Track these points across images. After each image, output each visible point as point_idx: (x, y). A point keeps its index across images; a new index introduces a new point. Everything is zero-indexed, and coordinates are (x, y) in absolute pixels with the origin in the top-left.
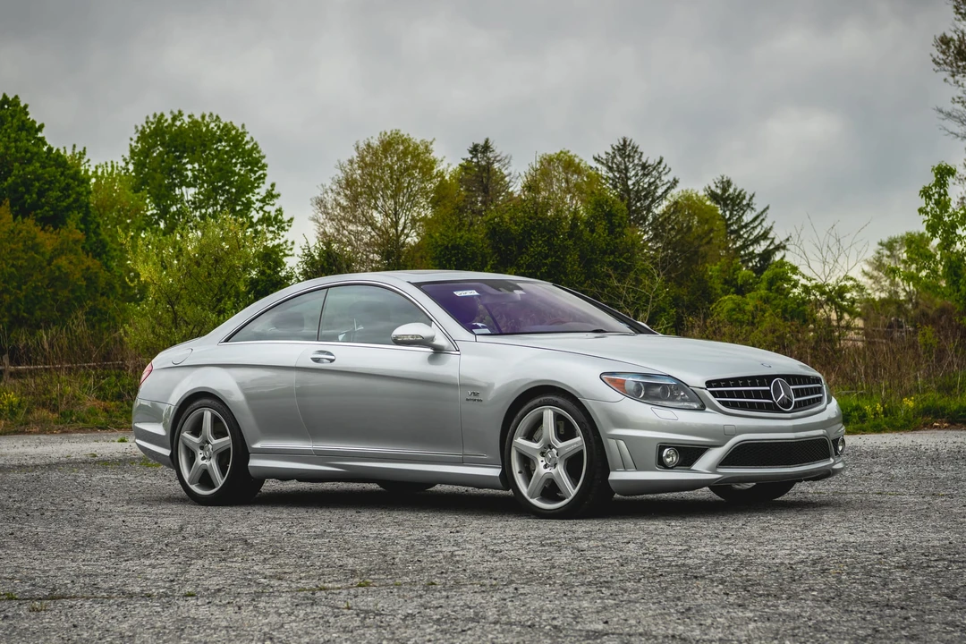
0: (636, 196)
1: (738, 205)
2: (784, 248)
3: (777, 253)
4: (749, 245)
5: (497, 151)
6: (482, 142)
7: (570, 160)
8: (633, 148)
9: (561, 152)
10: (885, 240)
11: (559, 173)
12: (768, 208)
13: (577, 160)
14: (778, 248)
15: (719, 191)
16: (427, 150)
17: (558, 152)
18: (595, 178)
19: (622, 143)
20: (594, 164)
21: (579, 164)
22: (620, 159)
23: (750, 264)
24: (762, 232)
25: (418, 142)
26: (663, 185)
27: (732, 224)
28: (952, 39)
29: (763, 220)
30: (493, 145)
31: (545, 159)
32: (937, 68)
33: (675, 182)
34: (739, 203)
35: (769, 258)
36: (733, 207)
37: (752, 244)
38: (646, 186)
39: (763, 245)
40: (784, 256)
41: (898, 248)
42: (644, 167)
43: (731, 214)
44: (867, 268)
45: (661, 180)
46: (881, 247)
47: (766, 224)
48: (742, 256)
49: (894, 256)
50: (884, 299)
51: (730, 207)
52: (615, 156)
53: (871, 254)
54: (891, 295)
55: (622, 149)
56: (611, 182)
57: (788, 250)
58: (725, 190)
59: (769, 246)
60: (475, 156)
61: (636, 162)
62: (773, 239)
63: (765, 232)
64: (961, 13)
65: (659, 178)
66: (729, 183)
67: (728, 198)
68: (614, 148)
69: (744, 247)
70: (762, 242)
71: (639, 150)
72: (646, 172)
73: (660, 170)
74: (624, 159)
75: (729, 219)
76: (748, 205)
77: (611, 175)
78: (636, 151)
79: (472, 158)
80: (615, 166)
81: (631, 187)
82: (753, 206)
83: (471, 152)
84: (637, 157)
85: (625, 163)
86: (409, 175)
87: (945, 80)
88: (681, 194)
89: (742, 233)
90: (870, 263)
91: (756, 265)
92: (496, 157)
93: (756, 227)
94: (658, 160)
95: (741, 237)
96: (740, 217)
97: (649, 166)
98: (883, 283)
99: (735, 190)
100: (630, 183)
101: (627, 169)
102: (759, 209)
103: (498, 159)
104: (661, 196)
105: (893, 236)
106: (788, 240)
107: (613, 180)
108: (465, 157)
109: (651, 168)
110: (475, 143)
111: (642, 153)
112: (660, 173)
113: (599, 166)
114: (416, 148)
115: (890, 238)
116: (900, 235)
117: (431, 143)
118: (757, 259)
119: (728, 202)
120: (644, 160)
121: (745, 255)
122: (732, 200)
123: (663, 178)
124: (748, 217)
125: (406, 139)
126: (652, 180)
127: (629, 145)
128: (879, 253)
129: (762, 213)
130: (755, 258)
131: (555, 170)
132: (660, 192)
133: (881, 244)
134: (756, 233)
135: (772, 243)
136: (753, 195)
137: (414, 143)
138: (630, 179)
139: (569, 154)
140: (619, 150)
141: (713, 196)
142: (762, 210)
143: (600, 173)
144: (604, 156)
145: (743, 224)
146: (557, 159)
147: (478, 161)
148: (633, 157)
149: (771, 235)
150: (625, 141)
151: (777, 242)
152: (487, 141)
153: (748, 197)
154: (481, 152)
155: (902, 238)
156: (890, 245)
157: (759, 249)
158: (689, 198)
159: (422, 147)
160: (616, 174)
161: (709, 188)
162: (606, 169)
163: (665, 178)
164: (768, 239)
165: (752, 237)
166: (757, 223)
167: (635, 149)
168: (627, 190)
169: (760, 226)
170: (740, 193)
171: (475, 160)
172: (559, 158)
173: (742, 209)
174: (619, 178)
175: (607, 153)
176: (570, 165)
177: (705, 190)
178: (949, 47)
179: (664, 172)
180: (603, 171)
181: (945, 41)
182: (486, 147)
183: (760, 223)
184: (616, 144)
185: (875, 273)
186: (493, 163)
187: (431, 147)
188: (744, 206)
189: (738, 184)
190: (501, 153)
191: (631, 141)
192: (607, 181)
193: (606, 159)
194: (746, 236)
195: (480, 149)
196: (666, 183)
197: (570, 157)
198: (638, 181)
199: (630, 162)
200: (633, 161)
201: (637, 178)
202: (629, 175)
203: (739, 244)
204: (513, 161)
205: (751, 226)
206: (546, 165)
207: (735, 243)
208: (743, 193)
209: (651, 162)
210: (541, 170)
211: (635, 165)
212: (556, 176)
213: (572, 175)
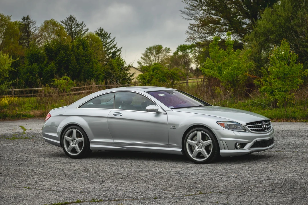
0: (75, 34)
1: (105, 37)
2: (120, 50)
3: (118, 52)
4: (109, 50)
5: (31, 19)
6: (26, 16)
7: (54, 22)
8: (74, 18)
9: (51, 20)
10: (148, 47)
11: (51, 26)
12: (115, 38)
13: (57, 22)
14: (118, 51)
15: (99, 32)
16: (9, 19)
17: (50, 19)
18: (62, 28)
19: (70, 17)
20: (61, 24)
21: (57, 23)
22: (69, 22)
23: (110, 56)
24: (113, 45)
25: (6, 16)
26: (83, 30)
27: (103, 43)
29: (113, 42)
30: (30, 17)
31: (46, 22)
33: (87, 30)
34: (106, 36)
35: (115, 54)
36: (104, 37)
37: (110, 49)
38: (78, 31)
39: (114, 50)
40: (120, 53)
41: (152, 50)
42: (77, 25)
43: (103, 40)
44: (143, 56)
45: (83, 29)
46: (147, 50)
47: (115, 43)
48: (107, 53)
49: (151, 52)
50: (148, 66)
51: (103, 37)
53: (144, 52)
54: (150, 65)
55: (70, 19)
56: (66, 29)
57: (121, 51)
58: (101, 32)
59: (115, 50)
60: (24, 21)
61: (75, 23)
62: (117, 48)
63: (114, 45)
65: (82, 28)
66: (103, 30)
67: (102, 34)
68: (67, 18)
69: (108, 50)
71: (76, 19)
72: (78, 27)
73: (83, 26)
74: (71, 22)
75: (103, 41)
76: (109, 37)
77: (66, 27)
78: (75, 20)
79: (23, 21)
80: (68, 24)
81: (73, 31)
82: (110, 37)
83: (23, 20)
84: (75, 21)
85: (71, 23)
86: (3, 27)
87: (182, 1)
88: (88, 33)
89: (107, 46)
90: (143, 55)
91: (111, 56)
92: (31, 21)
93: (111, 44)
94: (82, 22)
95: (106, 47)
96: (106, 41)
97: (79, 24)
98: (148, 61)
99: (105, 32)
100: (73, 30)
101: (72, 25)
102: (112, 38)
103: (32, 22)
104: (83, 34)
105: (151, 46)
106: (121, 48)
107: (67, 29)
108: (21, 21)
109: (79, 25)
110: (24, 16)
111: (76, 20)
112: (82, 27)
113: (63, 24)
114: (5, 18)
115: (150, 47)
117: (11, 17)
118: (112, 54)
119: (102, 36)
120: (77, 22)
121: (108, 53)
122: (104, 35)
123: (83, 28)
124: (109, 41)
125: (2, 15)
126: (80, 29)
127: (72, 17)
128: (146, 51)
129: (113, 39)
130: (111, 54)
131: (49, 25)
132: (83, 32)
133: (147, 49)
134: (111, 46)
136: (110, 34)
137: (5, 17)
138: (73, 28)
139: (54, 20)
141: (97, 33)
142: (113, 38)
143: (63, 26)
144: (64, 21)
145: (107, 43)
146: (50, 22)
147: (25, 23)
148: (74, 21)
149: (116, 47)
150: (71, 16)
151: (118, 49)
152: (28, 16)
153: (109, 34)
154: (26, 20)
155: (154, 47)
156: (150, 49)
157: (112, 51)
158: (91, 35)
159: (8, 18)
160: (68, 27)
161: (96, 31)
162: (65, 25)
163: (84, 28)
165: (110, 47)
166: (111, 43)
167: (74, 19)
168: (72, 32)
169: (113, 44)
171: (24, 22)
173: (107, 38)
174: (69, 28)
175: (65, 20)
177: (95, 32)
179: (84, 26)
180: (64, 26)
182: (28, 18)
183: (113, 43)
184: (68, 17)
185: (145, 58)
186: (30, 23)
187: (11, 18)
188: (107, 37)
190: (33, 20)
191: (73, 16)
192: (65, 29)
193: (65, 22)
194: (108, 47)
195: (26, 18)
196: (85, 30)
197: (54, 21)
198: (75, 29)
199: (73, 23)
200: (74, 23)
201: (75, 28)
202: (73, 27)
203: (106, 49)
204: (36, 23)
205: (110, 43)
206: (47, 24)
207: (105, 49)
208: (107, 33)
209: (79, 23)
210: (45, 25)
211: (74, 24)
212: (50, 28)
213: (55, 27)
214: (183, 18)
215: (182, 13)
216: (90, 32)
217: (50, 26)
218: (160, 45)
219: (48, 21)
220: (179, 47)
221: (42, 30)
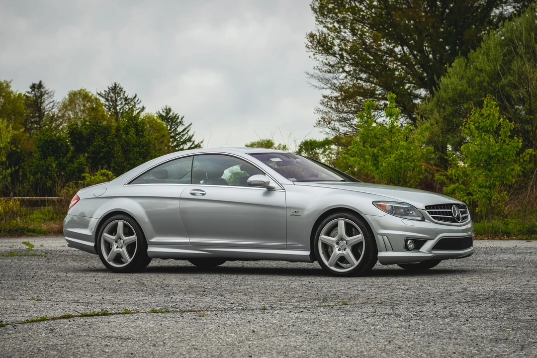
0: (122, 116)
1: (174, 122)
2: (200, 147)
4: (181, 145)
5: (46, 88)
6: (37, 83)
8: (120, 88)
9: (81, 90)
10: (249, 143)
12: (191, 124)
13: (90, 94)
14: (196, 146)
15: (164, 114)
16: (8, 86)
17: (79, 89)
18: (99, 105)
19: (114, 86)
20: (98, 97)
21: (91, 96)
22: (112, 95)
24: (188, 138)
25: (2, 81)
27: (171, 133)
28: (315, 35)
29: (188, 131)
30: (44, 84)
31: (72, 93)
32: (307, 50)
33: (143, 109)
34: (175, 121)
36: (172, 123)
37: (182, 144)
38: (127, 110)
39: (188, 145)
42: (126, 99)
43: (171, 127)
47: (190, 133)
51: (170, 123)
52: (110, 93)
55: (114, 89)
56: (107, 107)
58: (167, 113)
59: (191, 145)
60: (33, 90)
61: (122, 96)
62: (194, 141)
63: (189, 138)
64: (318, 21)
65: (134, 106)
66: (170, 110)
67: (169, 118)
68: (109, 88)
69: (178, 145)
70: (188, 143)
71: (123, 90)
72: (127, 103)
73: (135, 101)
74: (115, 94)
75: (170, 130)
76: (181, 122)
77: (107, 103)
78: (122, 91)
79: (32, 91)
80: (109, 98)
81: (118, 111)
82: (183, 123)
83: (31, 88)
85: (115, 97)
87: (310, 57)
88: (145, 115)
89: (177, 138)
92: (45, 91)
93: (184, 135)
94: (134, 96)
95: (176, 140)
96: (176, 129)
97: (129, 99)
99: (173, 114)
100: (118, 108)
101: (116, 100)
102: (186, 125)
103: (47, 92)
105: (253, 142)
106: (202, 142)
107: (108, 106)
108: (28, 91)
109: (130, 101)
110: (34, 83)
111: (125, 92)
112: (135, 103)
113: (101, 98)
114: (1, 84)
116: (257, 141)
117: (10, 82)
119: (169, 121)
120: (126, 95)
122: (171, 119)
124: (180, 129)
126: (131, 107)
127: (118, 87)
129: (188, 127)
131: (77, 100)
132: (135, 113)
133: (246, 146)
134: (184, 138)
135: (193, 143)
136: (183, 117)
138: (118, 106)
139: (86, 91)
140: (112, 89)
141: (161, 116)
142: (188, 125)
143: (101, 102)
144: (104, 93)
145: (177, 133)
146: (79, 93)
147: (35, 94)
148: (120, 94)
149: (192, 140)
150: (115, 85)
151: (196, 143)
152: (40, 82)
153: (180, 118)
154: (37, 88)
155: (258, 143)
157: (186, 147)
158: (149, 117)
159: (5, 85)
160: (110, 103)
161: (159, 112)
162: (104, 100)
163: (137, 106)
164: (191, 141)
165: (181, 140)
166: (185, 132)
167: (121, 89)
168: (117, 113)
169: (187, 134)
170: (176, 115)
171: (33, 93)
172: (80, 92)
173: (177, 125)
174: (112, 106)
175: (105, 91)
176: (85, 96)
177: (157, 113)
178: (314, 39)
179: (137, 103)
180: (103, 100)
181: (312, 36)
182: (40, 86)
183: (187, 133)
184: (110, 86)
186: (44, 95)
187: (10, 84)
188: (178, 123)
189: (175, 111)
190: (49, 89)
191: (119, 85)
192: (105, 107)
193: (105, 95)
194: (179, 139)
195: (36, 86)
196: (138, 109)
197: (86, 93)
198: (122, 107)
199: (118, 96)
200: (120, 96)
201: (122, 105)
202: (117, 103)
203: (175, 144)
204: (55, 94)
205: (182, 134)
206: (73, 97)
207: (173, 143)
208: (177, 115)
209: (130, 97)
210: (70, 99)
211: (121, 98)
212: (78, 103)
213: (87, 103)
214: (311, 85)
215: (308, 76)
216: (148, 113)
217: (80, 101)
218: (270, 141)
219: (75, 92)
220: (302, 144)
221: (65, 107)
